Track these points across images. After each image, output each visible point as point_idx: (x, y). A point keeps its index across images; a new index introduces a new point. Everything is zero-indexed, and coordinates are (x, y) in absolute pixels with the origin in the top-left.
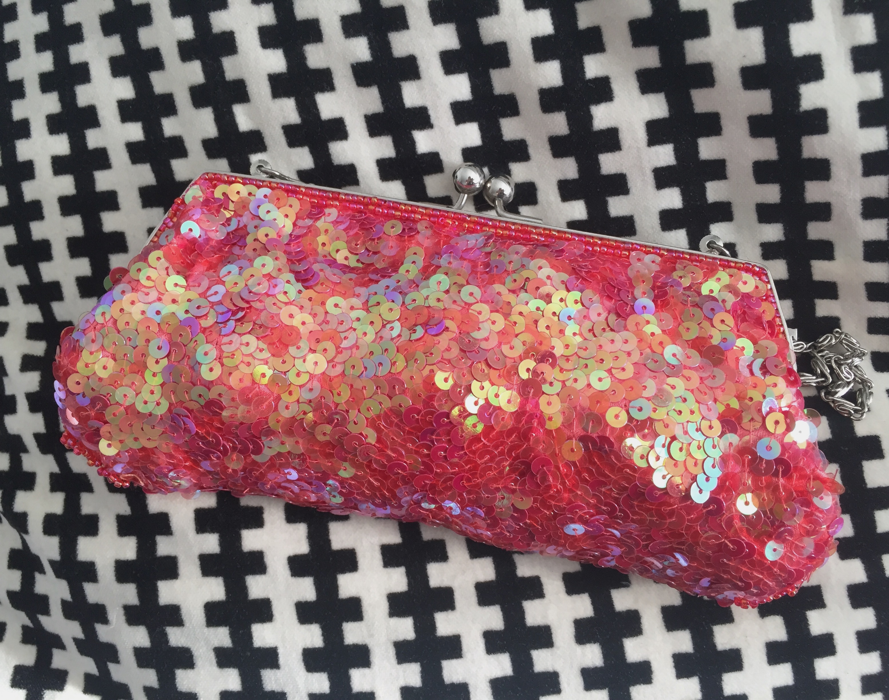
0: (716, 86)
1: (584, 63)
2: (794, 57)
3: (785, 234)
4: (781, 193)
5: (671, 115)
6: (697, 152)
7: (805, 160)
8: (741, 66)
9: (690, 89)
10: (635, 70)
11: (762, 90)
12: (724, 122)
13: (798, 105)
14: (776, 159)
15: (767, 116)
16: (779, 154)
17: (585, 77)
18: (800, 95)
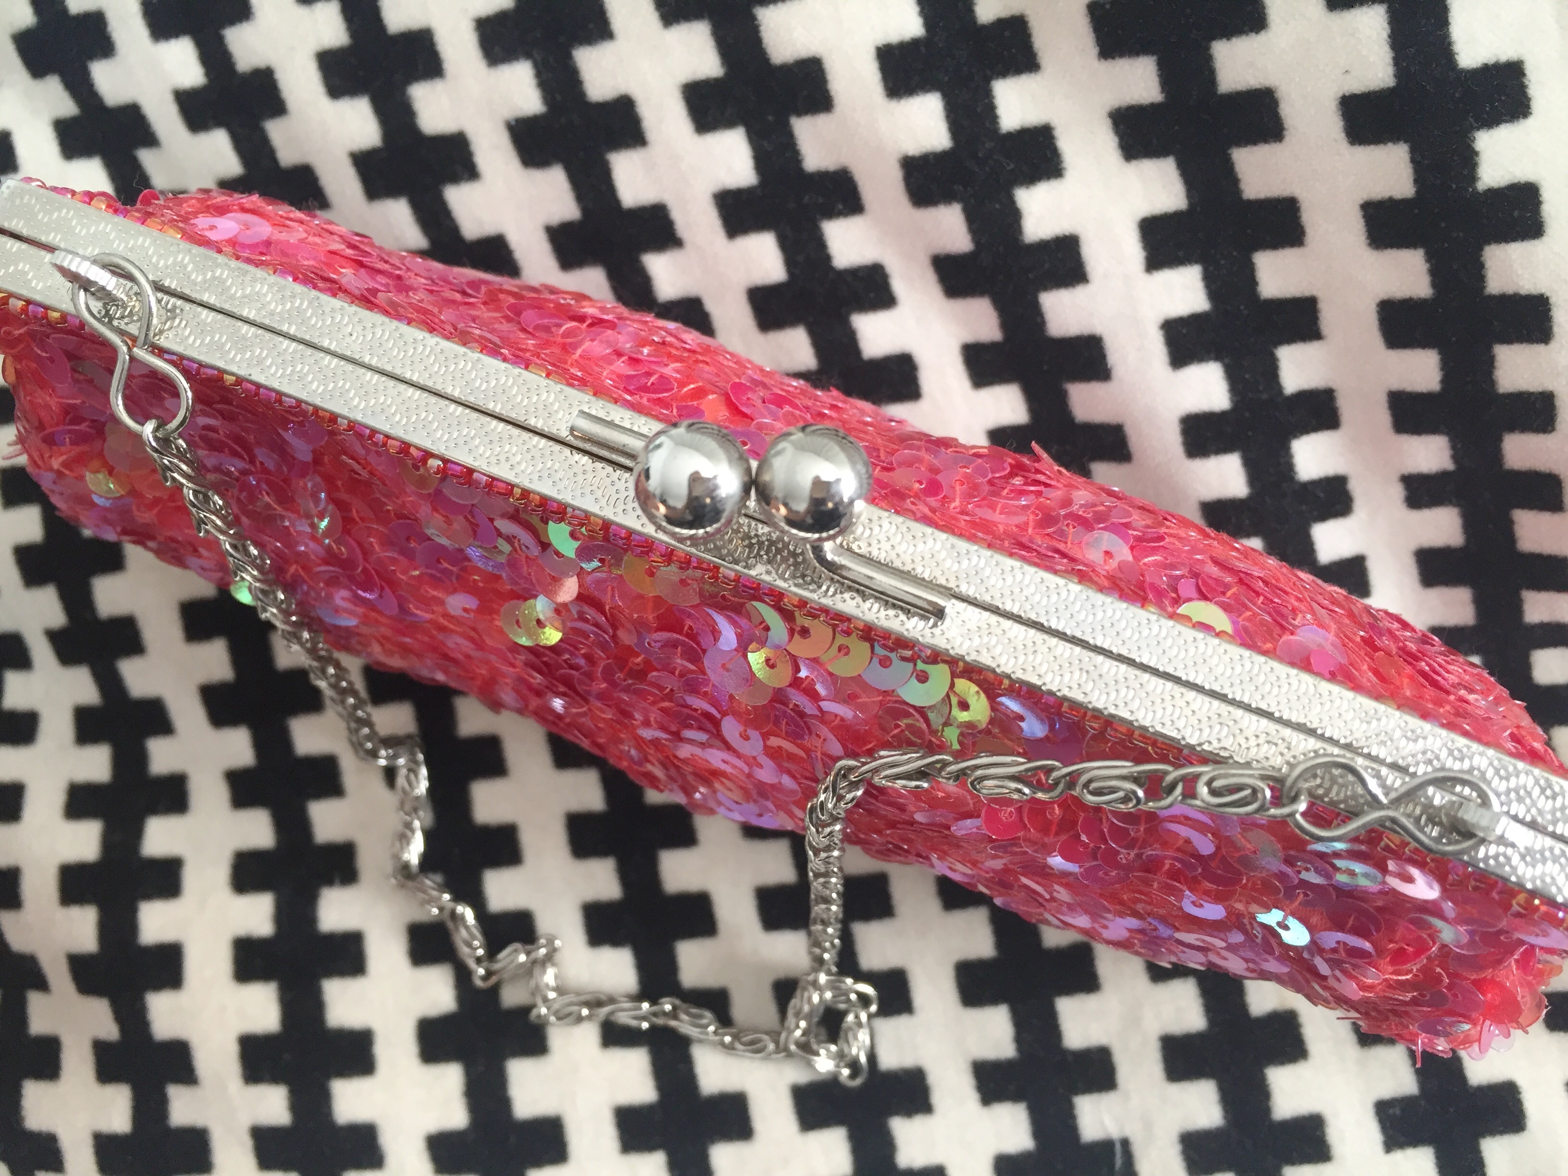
0: (1287, 139)
1: (993, 97)
2: (1463, 71)
3: (1455, 458)
4: (1442, 369)
5: (1191, 204)
6: (1252, 282)
7: (1492, 297)
8: (1340, 94)
9: (1229, 147)
10: (1108, 108)
11: (1390, 145)
12: (1309, 217)
13: (1472, 177)
14: (1428, 297)
15: (1404, 202)
16: (1434, 284)
17: (999, 129)
18: (1476, 154)
